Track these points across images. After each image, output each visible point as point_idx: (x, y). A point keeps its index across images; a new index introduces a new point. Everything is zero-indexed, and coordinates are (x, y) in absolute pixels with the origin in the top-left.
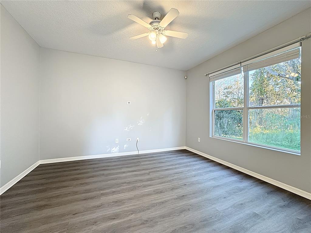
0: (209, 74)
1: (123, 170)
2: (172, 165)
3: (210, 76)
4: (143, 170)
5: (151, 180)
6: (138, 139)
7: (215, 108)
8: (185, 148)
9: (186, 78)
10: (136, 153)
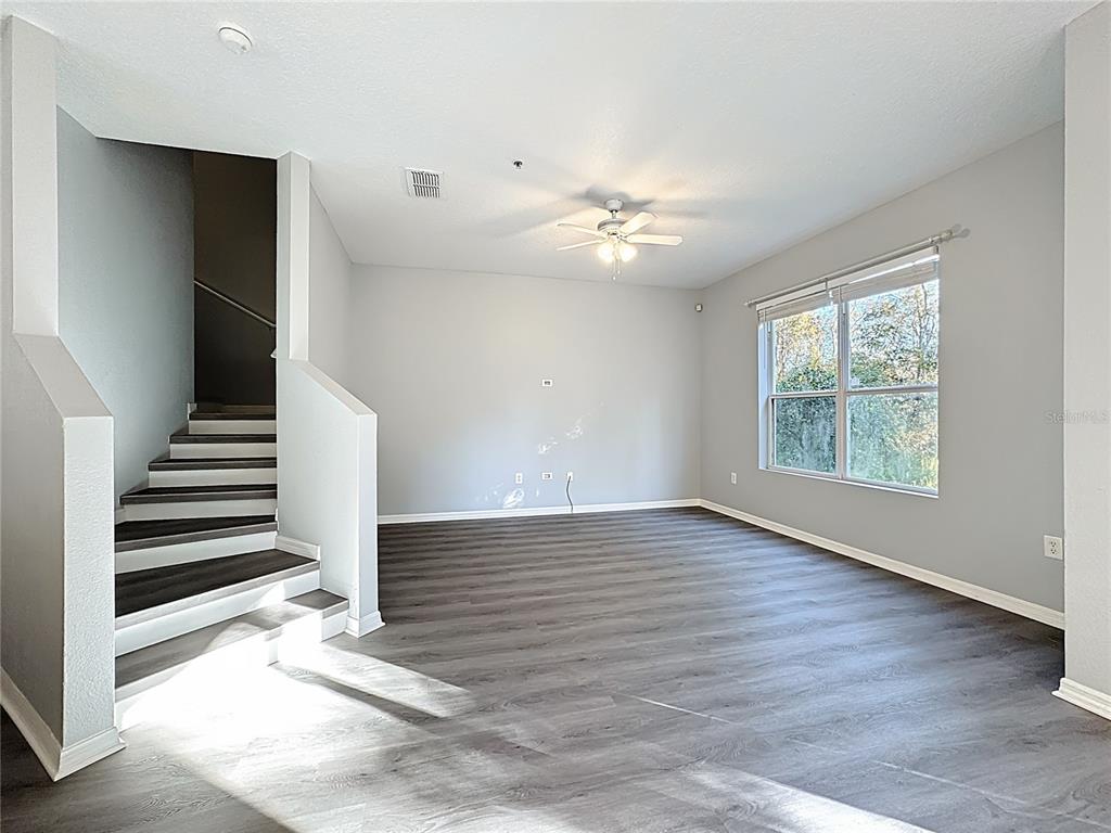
0: (756, 303)
1: (540, 540)
2: (658, 534)
3: (758, 307)
4: (588, 540)
5: (606, 555)
6: (570, 474)
7: (775, 393)
8: (697, 502)
9: (699, 308)
10: (566, 510)
